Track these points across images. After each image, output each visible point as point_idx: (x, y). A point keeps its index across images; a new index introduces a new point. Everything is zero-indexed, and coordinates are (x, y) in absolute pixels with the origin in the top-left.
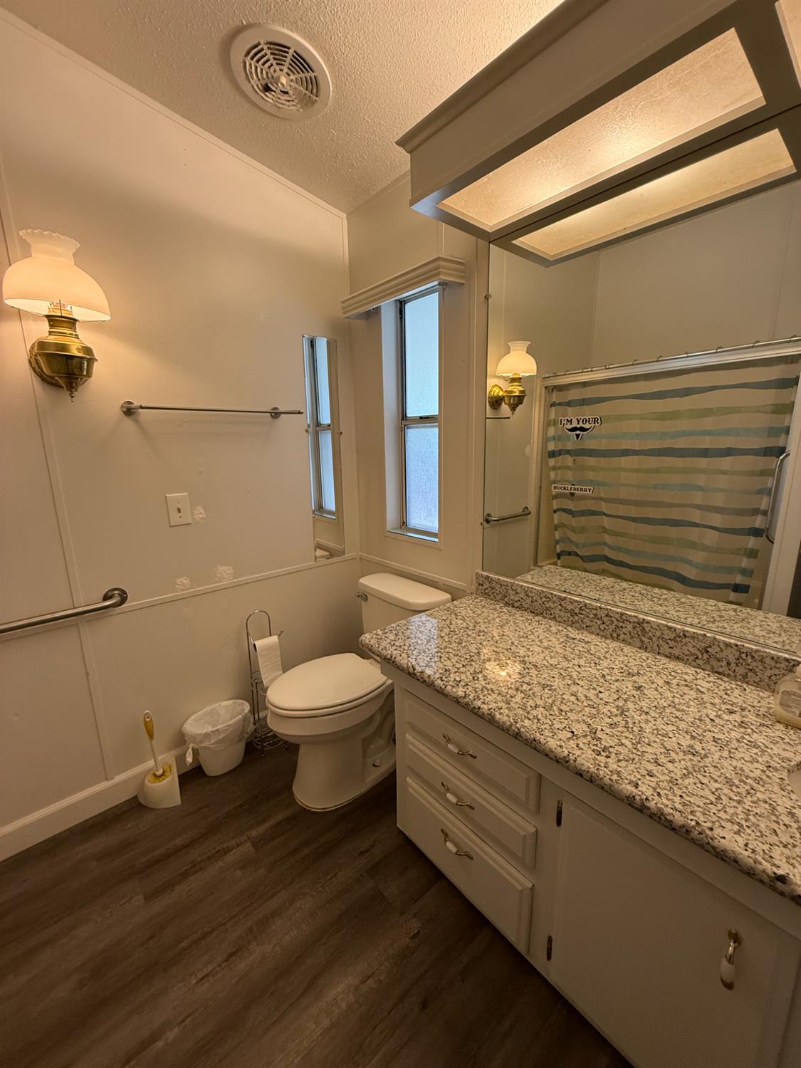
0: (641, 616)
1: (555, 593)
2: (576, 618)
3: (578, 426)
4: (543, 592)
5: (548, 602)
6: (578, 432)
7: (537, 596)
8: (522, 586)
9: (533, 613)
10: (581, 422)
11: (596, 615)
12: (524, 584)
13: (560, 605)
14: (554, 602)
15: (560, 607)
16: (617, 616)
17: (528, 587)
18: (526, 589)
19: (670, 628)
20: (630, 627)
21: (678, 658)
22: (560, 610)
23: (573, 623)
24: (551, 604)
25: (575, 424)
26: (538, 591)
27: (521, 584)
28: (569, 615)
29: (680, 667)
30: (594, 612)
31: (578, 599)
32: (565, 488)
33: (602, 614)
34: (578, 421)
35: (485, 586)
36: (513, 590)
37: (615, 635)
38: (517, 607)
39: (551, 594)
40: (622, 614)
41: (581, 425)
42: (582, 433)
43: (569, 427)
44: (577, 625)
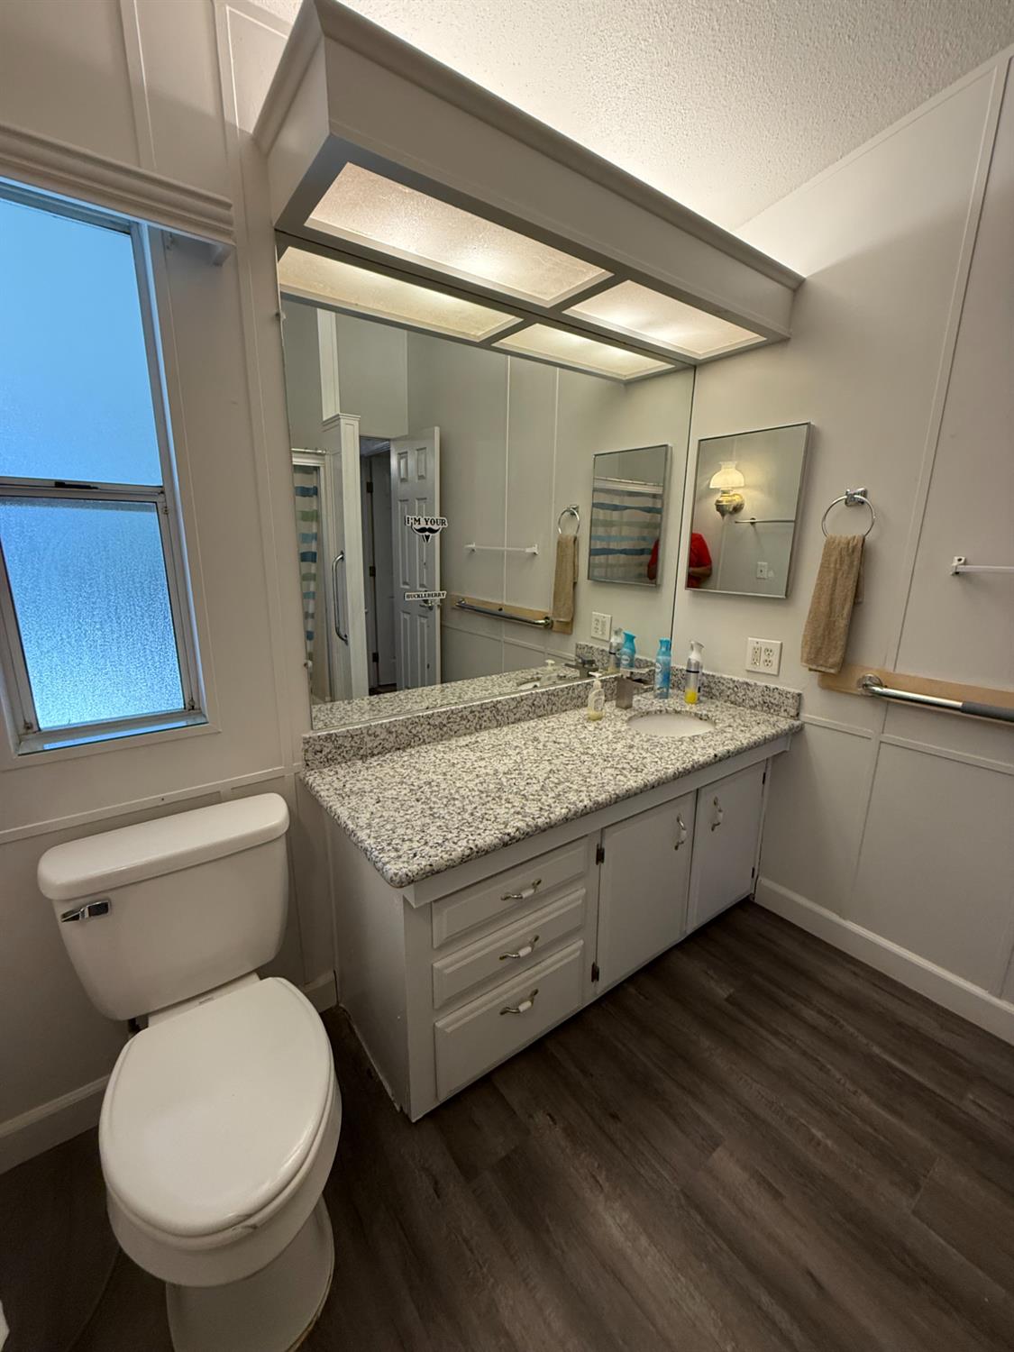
0: (495, 700)
1: (421, 714)
2: (445, 729)
3: (427, 527)
4: (408, 719)
5: (415, 728)
6: (427, 533)
7: (401, 728)
8: (381, 725)
9: (399, 749)
10: (429, 523)
11: (462, 716)
12: (385, 721)
13: (429, 724)
14: (422, 725)
15: (428, 727)
16: (479, 709)
17: (390, 722)
18: (388, 725)
19: (513, 699)
20: (488, 712)
21: (519, 720)
22: (429, 730)
23: (442, 736)
24: (419, 729)
25: (423, 525)
26: (403, 720)
27: (380, 722)
28: (438, 730)
29: (525, 725)
30: (460, 715)
31: (444, 710)
32: (418, 596)
33: (466, 713)
34: (427, 522)
35: (326, 751)
36: (370, 735)
37: (478, 727)
38: (378, 754)
39: (418, 717)
40: (482, 705)
41: (429, 526)
42: (431, 535)
43: (418, 527)
44: (447, 736)
